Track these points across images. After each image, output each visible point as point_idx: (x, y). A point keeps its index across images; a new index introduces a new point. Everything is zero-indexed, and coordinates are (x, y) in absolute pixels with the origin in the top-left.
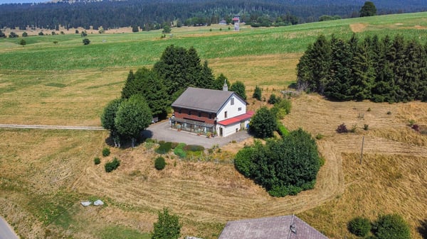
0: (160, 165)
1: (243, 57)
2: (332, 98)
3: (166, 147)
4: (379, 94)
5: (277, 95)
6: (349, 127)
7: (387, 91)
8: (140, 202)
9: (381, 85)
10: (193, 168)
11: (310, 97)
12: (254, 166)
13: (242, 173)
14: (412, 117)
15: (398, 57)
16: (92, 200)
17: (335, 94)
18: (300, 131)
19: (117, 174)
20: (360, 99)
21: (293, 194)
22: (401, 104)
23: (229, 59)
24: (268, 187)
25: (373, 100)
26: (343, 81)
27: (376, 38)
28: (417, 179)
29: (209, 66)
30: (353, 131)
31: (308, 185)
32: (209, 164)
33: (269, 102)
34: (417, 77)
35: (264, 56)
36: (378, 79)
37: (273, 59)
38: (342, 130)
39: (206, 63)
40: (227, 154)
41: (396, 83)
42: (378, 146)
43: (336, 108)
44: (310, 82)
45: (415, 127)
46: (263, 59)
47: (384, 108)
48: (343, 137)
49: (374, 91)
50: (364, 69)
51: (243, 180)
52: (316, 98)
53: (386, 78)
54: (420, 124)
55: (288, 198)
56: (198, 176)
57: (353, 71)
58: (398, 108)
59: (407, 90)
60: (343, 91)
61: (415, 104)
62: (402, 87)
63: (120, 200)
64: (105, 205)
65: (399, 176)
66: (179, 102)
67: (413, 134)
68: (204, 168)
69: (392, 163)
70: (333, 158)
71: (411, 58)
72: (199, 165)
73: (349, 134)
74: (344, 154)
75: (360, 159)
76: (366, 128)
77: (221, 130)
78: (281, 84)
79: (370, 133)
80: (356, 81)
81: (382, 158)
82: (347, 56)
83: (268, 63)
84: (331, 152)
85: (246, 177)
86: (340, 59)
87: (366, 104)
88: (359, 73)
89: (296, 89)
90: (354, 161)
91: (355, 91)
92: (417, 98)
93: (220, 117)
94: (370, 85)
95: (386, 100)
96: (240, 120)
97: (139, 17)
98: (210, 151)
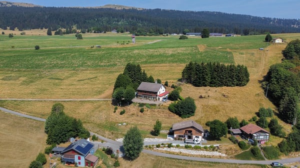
0: (142, 111)
1: (152, 65)
2: (196, 85)
3: (141, 105)
4: (212, 84)
5: (175, 85)
6: (203, 96)
7: (215, 83)
8: (140, 123)
9: (213, 81)
10: (154, 111)
11: (188, 85)
12: (176, 109)
13: (172, 112)
14: (223, 92)
15: (218, 71)
16: (122, 123)
17: (197, 84)
18: (189, 97)
19: (125, 115)
20: (206, 86)
21: (189, 117)
22: (220, 88)
23: (144, 65)
24: (180, 115)
25: (210, 86)
26: (200, 79)
27: (210, 63)
28: (224, 111)
29: (146, 72)
30: (204, 97)
31: (193, 114)
32: (159, 110)
33: (171, 87)
34: (225, 78)
35: (161, 65)
36: (212, 79)
37: (166, 66)
38: (201, 97)
39: (144, 72)
40: (165, 106)
41: (218, 80)
42: (212, 102)
43: (198, 89)
44: (187, 79)
45: (224, 96)
46: (161, 66)
47: (214, 89)
48: (201, 99)
49: (211, 83)
50: (207, 75)
51: (172, 114)
52: (190, 85)
53: (215, 78)
54: (226, 95)
55: (187, 118)
56: (157, 114)
57: (203, 75)
58: (219, 89)
59: (222, 82)
60: (200, 83)
61: (224, 88)
62: (220, 81)
63: (132, 123)
64: (127, 124)
65: (219, 111)
66: (140, 88)
67: (224, 98)
68: (158, 111)
69: (217, 107)
70: (199, 106)
71: (222, 71)
72: (156, 110)
73: (203, 99)
74: (202, 105)
75: (207, 106)
76: (209, 96)
77: (159, 98)
78: (174, 79)
79: (210, 98)
80: (204, 79)
81: (214, 106)
82: (201, 70)
83: (165, 69)
84: (198, 104)
85: (173, 113)
86: (198, 71)
87: (208, 88)
88: (205, 76)
89: (182, 82)
90: (205, 107)
91: (204, 83)
92: (225, 85)
93: (158, 94)
94: (209, 81)
95: (215, 86)
96: (164, 94)
97: (46, 22)
98: (159, 105)
